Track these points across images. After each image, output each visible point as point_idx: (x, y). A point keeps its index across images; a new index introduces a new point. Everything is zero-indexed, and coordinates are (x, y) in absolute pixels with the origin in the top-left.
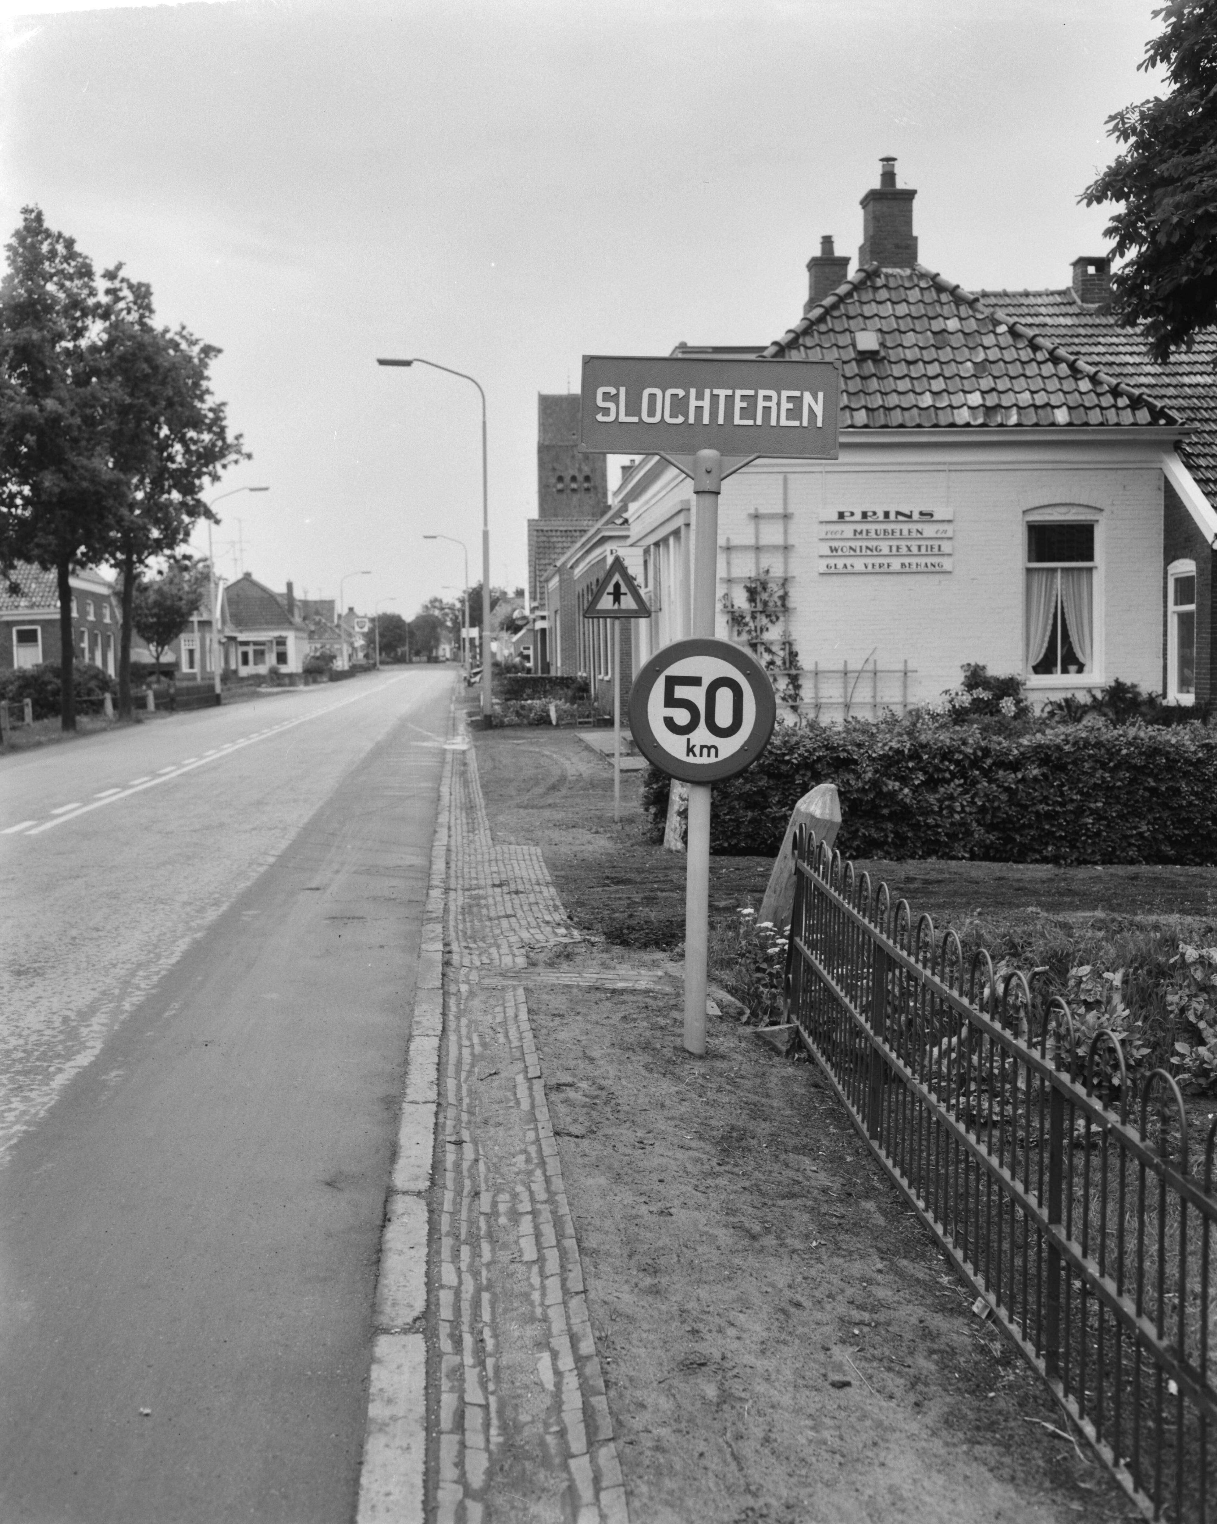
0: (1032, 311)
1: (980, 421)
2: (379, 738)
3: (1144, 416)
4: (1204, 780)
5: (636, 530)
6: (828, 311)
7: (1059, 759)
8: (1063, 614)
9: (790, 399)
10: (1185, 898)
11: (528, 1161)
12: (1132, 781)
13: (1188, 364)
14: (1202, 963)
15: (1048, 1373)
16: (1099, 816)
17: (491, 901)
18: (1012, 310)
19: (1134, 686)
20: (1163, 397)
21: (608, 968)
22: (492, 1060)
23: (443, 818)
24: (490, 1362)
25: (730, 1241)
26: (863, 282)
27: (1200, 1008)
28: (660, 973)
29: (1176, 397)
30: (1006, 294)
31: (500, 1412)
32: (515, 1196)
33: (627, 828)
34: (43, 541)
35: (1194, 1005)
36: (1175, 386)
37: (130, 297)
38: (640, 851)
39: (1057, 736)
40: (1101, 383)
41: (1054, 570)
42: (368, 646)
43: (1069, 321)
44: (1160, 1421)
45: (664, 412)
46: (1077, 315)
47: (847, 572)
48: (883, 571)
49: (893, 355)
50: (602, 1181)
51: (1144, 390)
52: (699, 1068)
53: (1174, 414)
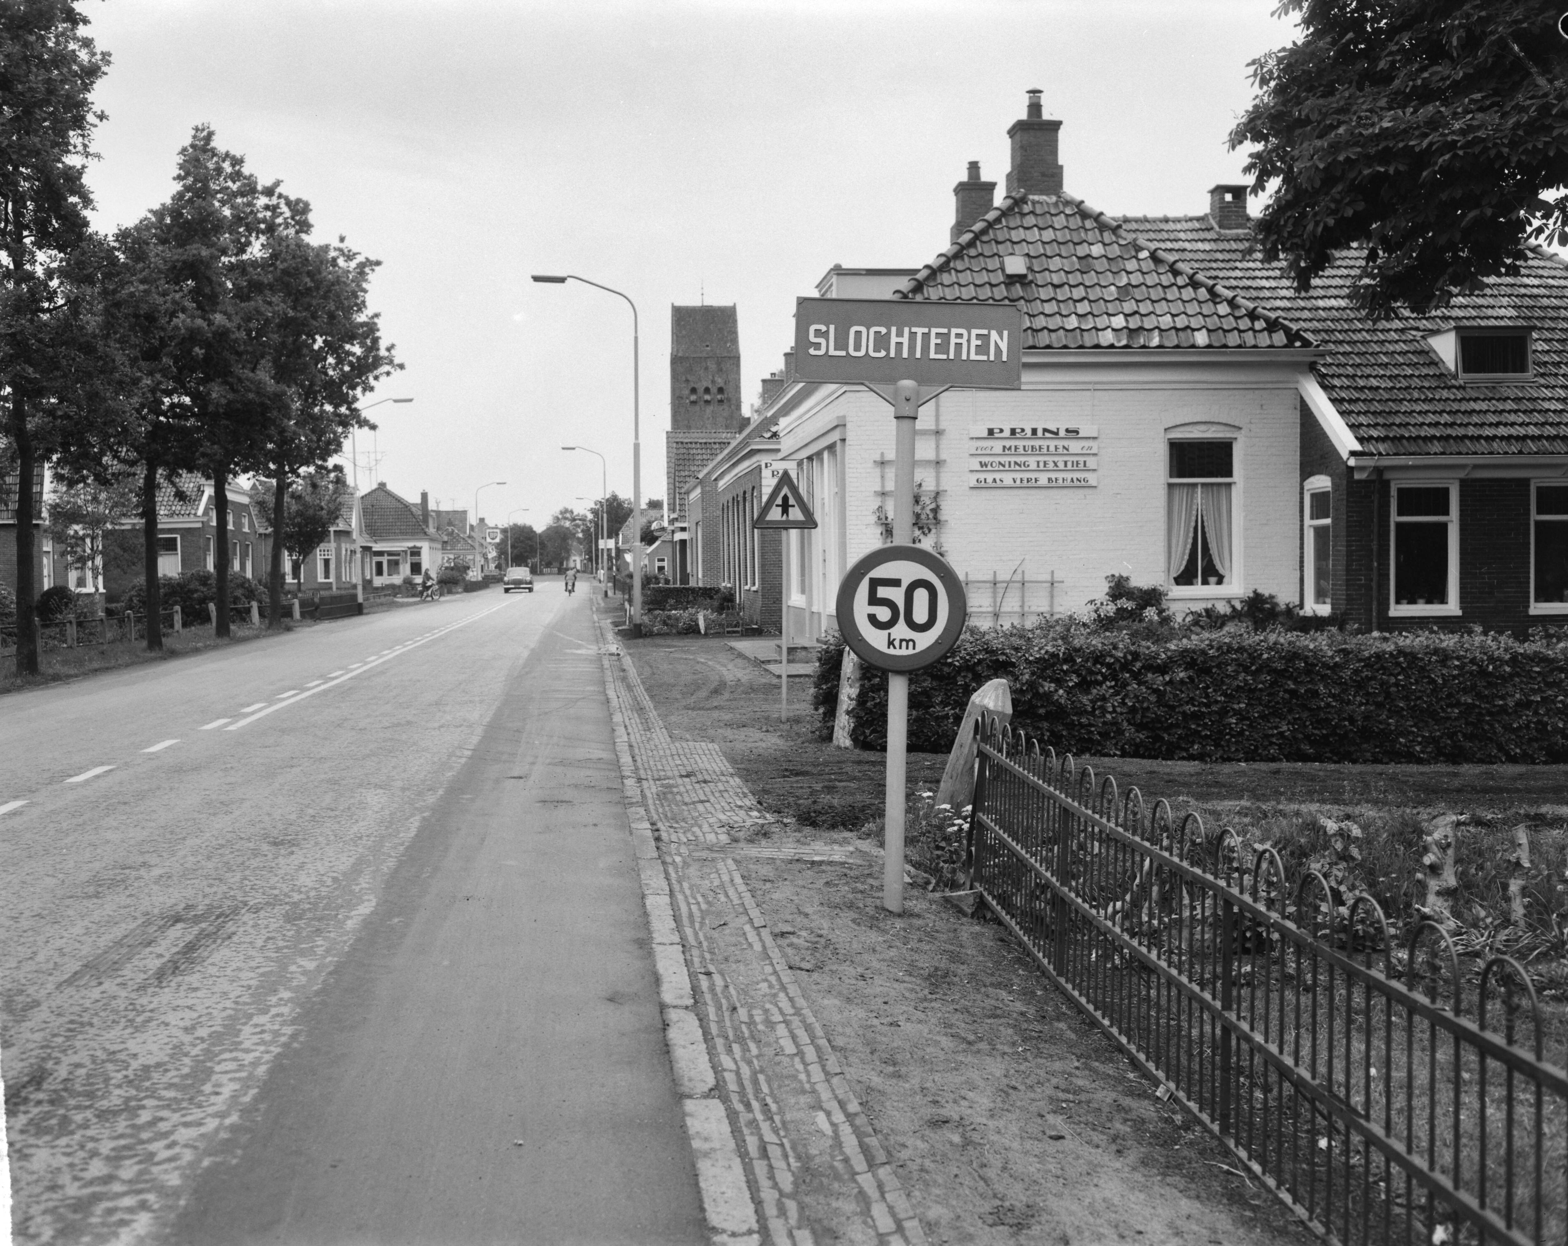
0: (1172, 236)
1: (1124, 342)
2: (532, 645)
3: (1280, 338)
4: (1341, 684)
5: (787, 445)
6: (977, 236)
7: (1204, 662)
8: (1203, 527)
9: (978, 336)
10: (1324, 789)
11: (771, 986)
12: (1273, 684)
13: (1322, 287)
14: (1342, 835)
15: (1221, 1131)
16: (1242, 716)
17: (682, 789)
18: (1152, 235)
19: (1272, 597)
20: (1298, 320)
21: (804, 844)
22: (719, 914)
23: (617, 718)
24: (777, 1118)
25: (951, 1045)
26: (1010, 209)
27: (1340, 875)
28: (851, 849)
29: (1311, 320)
30: (1146, 220)
31: (794, 1148)
32: (766, 1011)
33: (795, 727)
34: (209, 451)
35: (1335, 872)
36: (1310, 310)
37: (288, 214)
38: (811, 748)
39: (1202, 641)
40: (1238, 307)
41: (1195, 485)
42: (499, 557)
43: (1207, 246)
44: (1312, 1164)
45: (868, 346)
46: (1215, 240)
47: (997, 486)
48: (1031, 485)
49: (1040, 279)
50: (837, 1002)
51: (1280, 313)
52: (899, 924)
53: (1309, 336)
